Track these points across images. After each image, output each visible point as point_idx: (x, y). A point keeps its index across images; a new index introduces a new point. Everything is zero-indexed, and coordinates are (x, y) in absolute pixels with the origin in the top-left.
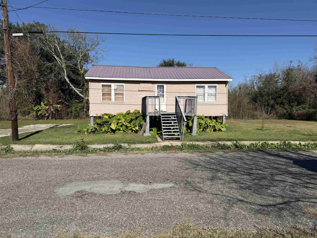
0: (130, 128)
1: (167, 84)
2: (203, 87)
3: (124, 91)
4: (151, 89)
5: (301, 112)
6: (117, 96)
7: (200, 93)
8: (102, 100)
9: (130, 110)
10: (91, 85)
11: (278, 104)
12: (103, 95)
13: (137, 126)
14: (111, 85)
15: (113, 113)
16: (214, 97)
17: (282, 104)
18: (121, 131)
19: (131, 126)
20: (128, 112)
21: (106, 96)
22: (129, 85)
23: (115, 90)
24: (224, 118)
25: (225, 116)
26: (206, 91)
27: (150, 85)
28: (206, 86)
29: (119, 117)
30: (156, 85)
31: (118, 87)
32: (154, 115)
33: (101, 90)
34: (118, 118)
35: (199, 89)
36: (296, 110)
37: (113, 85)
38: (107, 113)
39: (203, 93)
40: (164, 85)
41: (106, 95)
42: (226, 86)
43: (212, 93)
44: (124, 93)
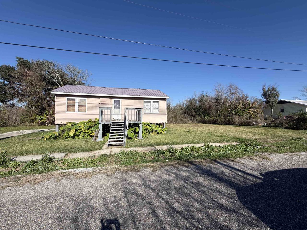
0: (88, 134)
1: (122, 99)
2: (150, 102)
3: (87, 104)
4: (109, 103)
6: (80, 108)
7: (147, 106)
8: (67, 111)
9: (92, 119)
10: (57, 98)
12: (68, 107)
13: (93, 132)
14: (75, 99)
15: (76, 122)
16: (157, 109)
17: (199, 115)
18: (80, 137)
19: (89, 133)
20: (90, 121)
21: (71, 108)
22: (91, 99)
23: (79, 103)
24: (164, 124)
25: (165, 123)
26: (151, 105)
27: (109, 99)
28: (152, 101)
29: (80, 124)
30: (114, 100)
31: (81, 101)
32: (106, 123)
33: (66, 102)
34: (79, 126)
35: (147, 103)
37: (77, 99)
38: (70, 122)
39: (150, 106)
40: (119, 100)
42: (165, 101)
43: (156, 106)
44: (86, 105)
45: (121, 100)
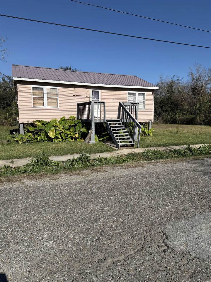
0: (70, 135)
2: (134, 94)
3: (58, 95)
4: (86, 95)
5: (183, 117)
6: (50, 100)
7: (130, 100)
8: (34, 105)
9: (66, 117)
10: (20, 87)
11: (163, 111)
12: (34, 98)
13: (77, 133)
14: (43, 88)
15: (47, 120)
18: (59, 139)
19: (70, 134)
20: (63, 119)
21: (37, 101)
22: (63, 89)
23: (47, 93)
24: (150, 124)
25: (151, 121)
27: (85, 90)
29: (55, 124)
30: (91, 90)
31: (50, 91)
32: (99, 122)
33: (32, 93)
34: (55, 125)
35: (130, 96)
36: (179, 116)
37: (45, 88)
38: (40, 120)
40: (98, 91)
41: (37, 99)
42: (152, 93)
43: (141, 100)
44: (58, 97)
45: (100, 91)
